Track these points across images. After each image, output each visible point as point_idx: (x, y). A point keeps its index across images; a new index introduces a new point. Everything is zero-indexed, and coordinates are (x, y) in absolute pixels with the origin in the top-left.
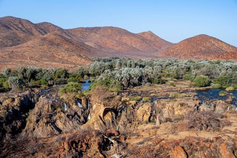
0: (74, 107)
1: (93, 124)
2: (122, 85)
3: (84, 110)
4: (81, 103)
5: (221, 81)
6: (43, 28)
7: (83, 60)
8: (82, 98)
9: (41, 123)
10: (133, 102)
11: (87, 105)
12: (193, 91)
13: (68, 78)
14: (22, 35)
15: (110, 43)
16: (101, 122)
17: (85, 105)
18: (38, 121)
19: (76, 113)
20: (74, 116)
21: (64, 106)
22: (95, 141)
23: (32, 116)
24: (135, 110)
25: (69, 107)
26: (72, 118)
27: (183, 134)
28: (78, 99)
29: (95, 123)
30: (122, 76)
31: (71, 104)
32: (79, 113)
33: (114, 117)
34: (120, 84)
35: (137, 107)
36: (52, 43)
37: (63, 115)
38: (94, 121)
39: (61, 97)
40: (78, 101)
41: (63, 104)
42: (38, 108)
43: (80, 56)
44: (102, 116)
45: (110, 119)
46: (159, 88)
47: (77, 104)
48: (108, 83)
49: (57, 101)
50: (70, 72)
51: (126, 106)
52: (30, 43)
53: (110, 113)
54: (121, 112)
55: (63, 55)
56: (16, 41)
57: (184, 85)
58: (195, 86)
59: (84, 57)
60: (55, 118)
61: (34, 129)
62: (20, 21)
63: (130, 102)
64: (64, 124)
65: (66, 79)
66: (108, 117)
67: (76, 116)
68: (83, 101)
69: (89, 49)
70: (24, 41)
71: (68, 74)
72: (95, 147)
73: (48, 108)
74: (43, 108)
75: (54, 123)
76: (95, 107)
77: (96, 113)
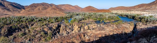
5: (99, 19)
6: (51, 5)
9: (64, 30)
10: (83, 25)
12: (94, 21)
13: (63, 19)
14: (47, 7)
15: (67, 8)
21: (67, 26)
23: (61, 28)
24: (84, 27)
26: (70, 29)
27: (99, 32)
30: (78, 19)
34: (78, 21)
36: (54, 9)
37: (68, 28)
39: (66, 24)
40: (70, 25)
46: (86, 21)
48: (75, 20)
50: (63, 17)
52: (49, 9)
55: (58, 12)
56: (46, 9)
57: (91, 20)
58: (94, 20)
59: (63, 12)
62: (46, 3)
66: (79, 29)
69: (63, 10)
70: (48, 8)
72: (83, 36)
73: (64, 27)
74: (63, 27)
75: (66, 30)
76: (75, 26)
77: (76, 28)
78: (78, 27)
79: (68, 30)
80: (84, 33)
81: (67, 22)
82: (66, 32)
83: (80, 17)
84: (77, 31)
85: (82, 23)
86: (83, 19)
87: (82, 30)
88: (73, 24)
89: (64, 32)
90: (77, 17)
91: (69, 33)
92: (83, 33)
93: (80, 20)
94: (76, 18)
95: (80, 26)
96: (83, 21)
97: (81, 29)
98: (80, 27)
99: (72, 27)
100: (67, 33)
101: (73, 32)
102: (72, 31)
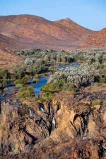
0: (39, 112)
1: (65, 129)
2: (75, 87)
3: (49, 115)
4: (43, 108)
7: (9, 55)
8: (44, 103)
9: (14, 130)
10: (98, 107)
11: (49, 109)
13: (10, 78)
15: (27, 33)
16: (72, 127)
17: (47, 110)
18: (11, 128)
19: (42, 119)
20: (41, 121)
21: (29, 112)
22: (94, 149)
24: (102, 114)
25: (34, 112)
26: (40, 123)
28: (40, 104)
29: (67, 129)
30: (74, 78)
31: (35, 110)
32: (45, 119)
33: (83, 122)
34: (73, 86)
35: (101, 111)
37: (31, 121)
38: (66, 126)
39: (24, 103)
40: (41, 106)
41: (28, 110)
42: (6, 116)
43: (5, 50)
44: (72, 121)
45: (80, 124)
47: (40, 110)
48: (61, 85)
49: (21, 107)
50: (11, 71)
51: (92, 110)
53: (78, 118)
54: (87, 116)
59: (10, 51)
60: (24, 124)
61: (9, 136)
63: (95, 106)
64: (34, 130)
65: (8, 80)
66: (78, 122)
67: (42, 121)
68: (45, 106)
71: (10, 74)
72: (95, 154)
73: (15, 115)
74: (11, 115)
75: (24, 129)
76: (59, 112)
77: (66, 118)
78: (73, 114)
79: (29, 130)
80: (102, 142)
81: (28, 92)
82: (22, 136)
83: (84, 70)
84: (70, 134)
85: (93, 98)
86: (97, 79)
87: (91, 126)
88: (54, 102)
89: (13, 139)
90: (72, 69)
91: (34, 140)
92: (94, 142)
93: (84, 85)
94: (64, 77)
95: (82, 109)
96: (95, 88)
97: (86, 123)
98: (82, 115)
99: (50, 114)
100: (27, 143)
101: (55, 136)
102: (50, 130)
